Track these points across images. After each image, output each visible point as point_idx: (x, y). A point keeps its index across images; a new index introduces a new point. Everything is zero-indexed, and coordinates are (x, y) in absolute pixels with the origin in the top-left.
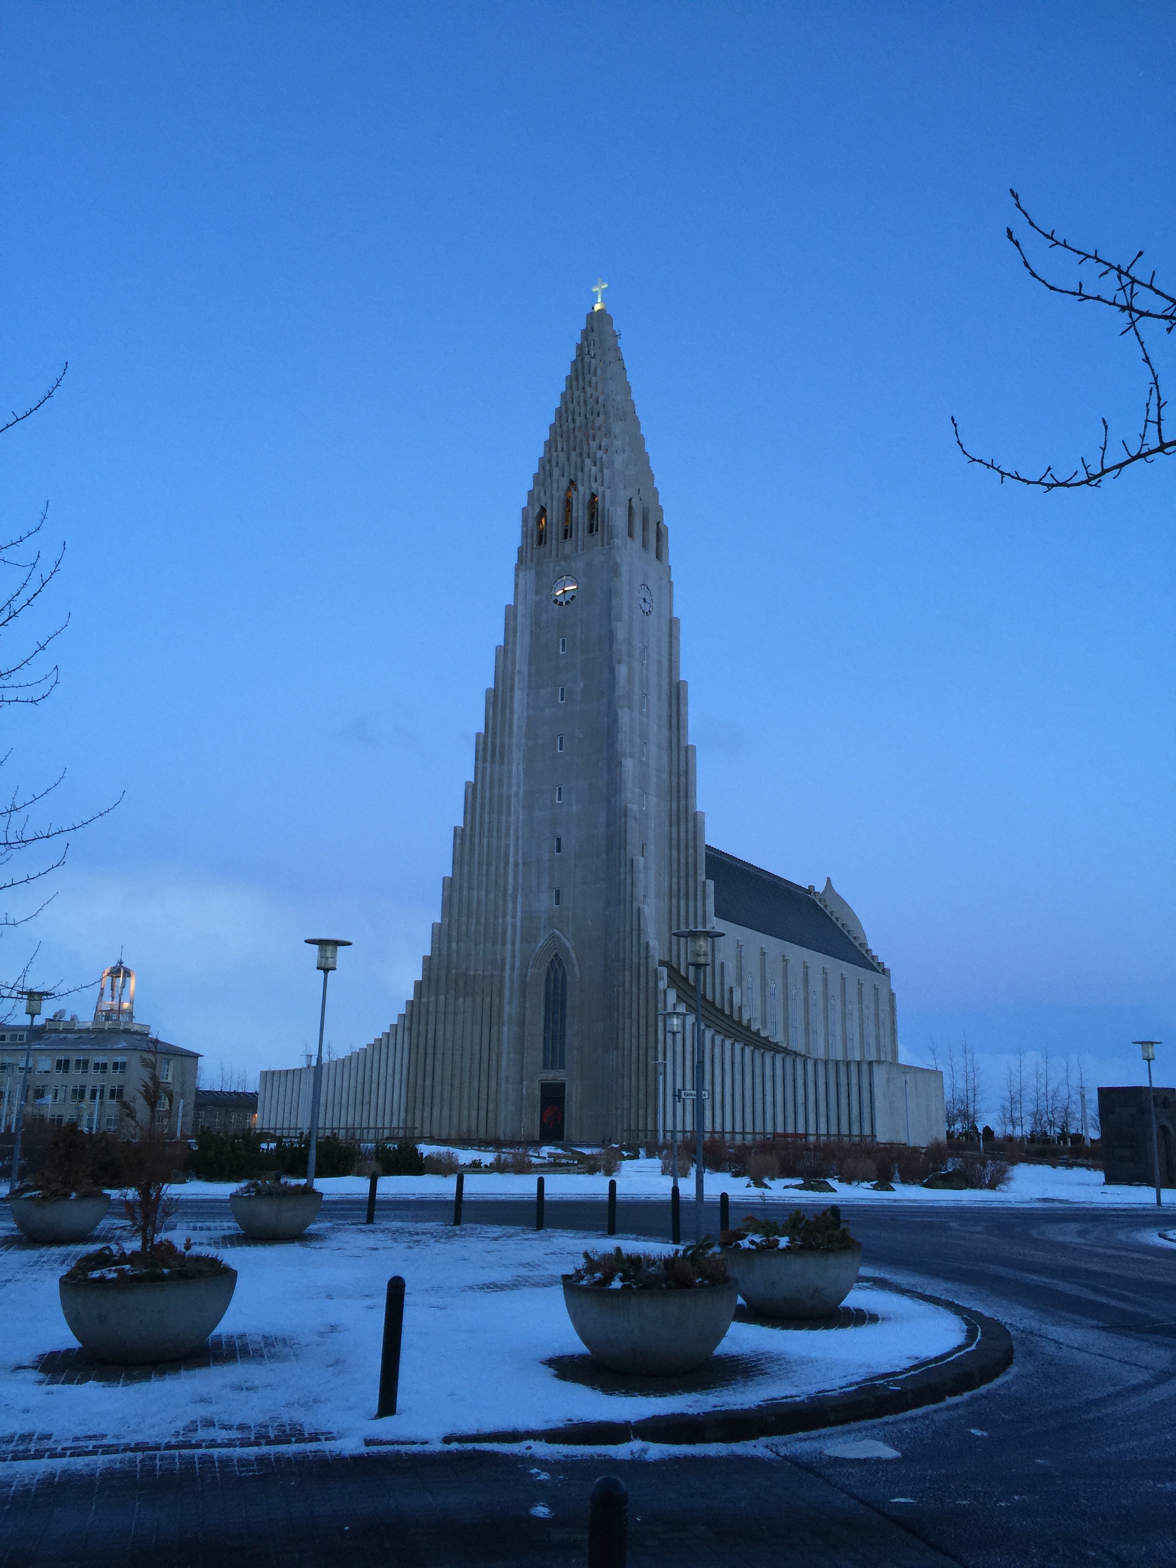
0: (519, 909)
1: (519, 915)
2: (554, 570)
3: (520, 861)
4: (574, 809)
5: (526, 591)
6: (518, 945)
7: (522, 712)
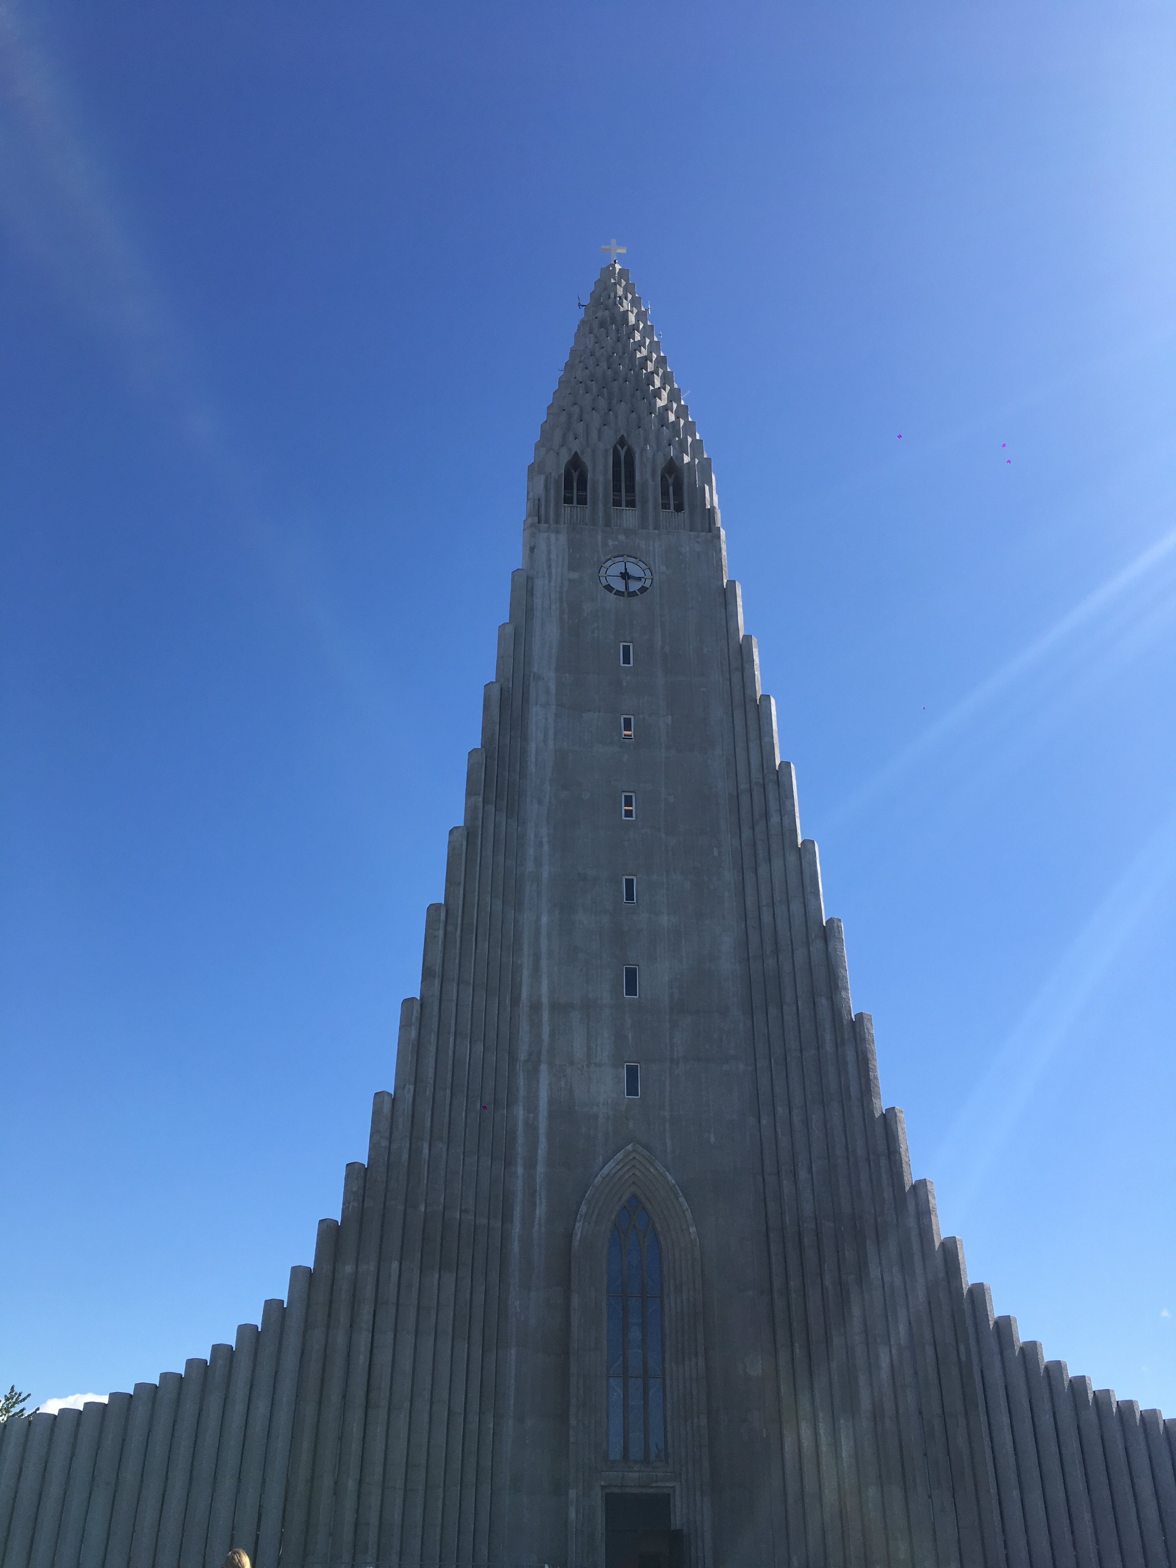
0: (544, 1094)
1: (543, 1107)
2: (605, 545)
3: (545, 1000)
4: (665, 920)
5: (549, 560)
6: (541, 1169)
7: (545, 741)
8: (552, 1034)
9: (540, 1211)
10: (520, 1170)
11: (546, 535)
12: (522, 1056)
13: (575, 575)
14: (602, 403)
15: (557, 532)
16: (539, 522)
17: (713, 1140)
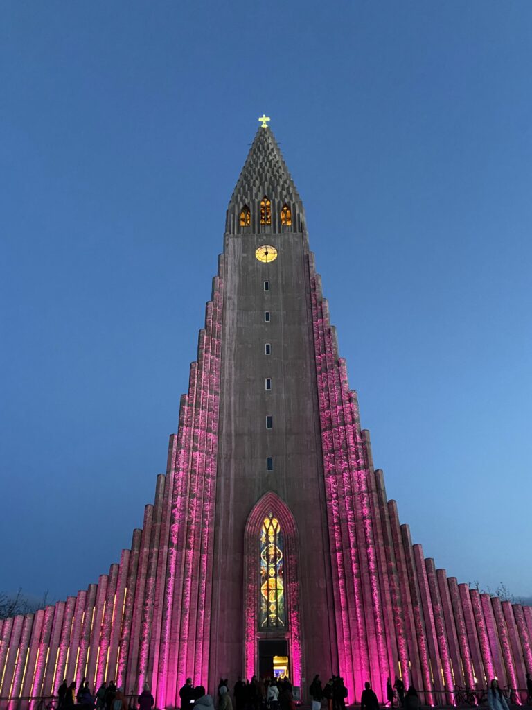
0: (232, 472)
1: (232, 477)
2: (257, 241)
3: (233, 432)
4: (283, 396)
5: (234, 249)
6: (231, 502)
7: (233, 325)
8: (236, 446)
9: (231, 521)
10: (222, 504)
11: (232, 239)
12: (223, 456)
13: (245, 255)
14: (257, 182)
15: (238, 237)
16: (230, 233)
17: (304, 487)
